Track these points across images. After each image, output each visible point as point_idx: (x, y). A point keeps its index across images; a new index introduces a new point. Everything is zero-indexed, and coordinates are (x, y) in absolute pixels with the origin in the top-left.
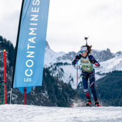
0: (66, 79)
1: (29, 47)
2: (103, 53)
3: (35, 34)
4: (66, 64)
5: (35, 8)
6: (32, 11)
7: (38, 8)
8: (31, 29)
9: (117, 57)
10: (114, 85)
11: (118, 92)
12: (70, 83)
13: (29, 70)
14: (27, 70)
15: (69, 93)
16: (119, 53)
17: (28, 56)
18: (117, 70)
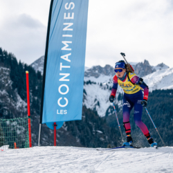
0: (90, 103)
1: (62, 66)
2: (139, 66)
3: (70, 49)
4: (89, 82)
5: (69, 14)
6: (65, 18)
7: (73, 14)
8: (64, 42)
9: (158, 71)
10: (155, 109)
11: (161, 119)
12: (95, 108)
13: (63, 98)
14: (61, 98)
15: (95, 122)
16: (162, 65)
17: (62, 80)
18: (158, 88)
